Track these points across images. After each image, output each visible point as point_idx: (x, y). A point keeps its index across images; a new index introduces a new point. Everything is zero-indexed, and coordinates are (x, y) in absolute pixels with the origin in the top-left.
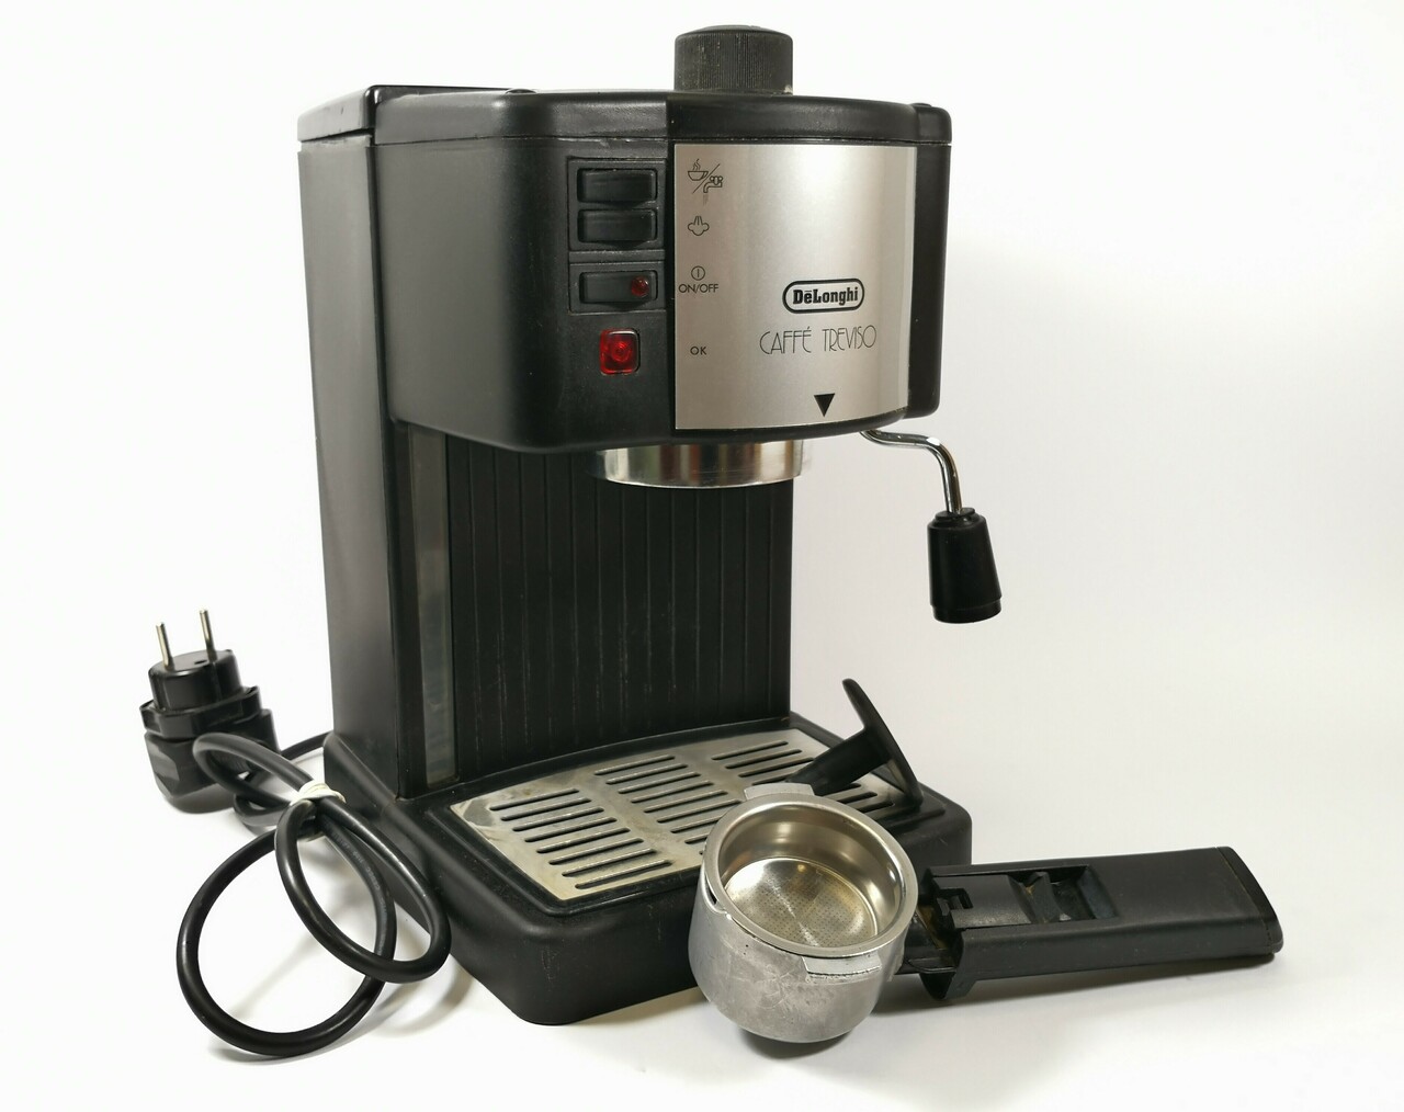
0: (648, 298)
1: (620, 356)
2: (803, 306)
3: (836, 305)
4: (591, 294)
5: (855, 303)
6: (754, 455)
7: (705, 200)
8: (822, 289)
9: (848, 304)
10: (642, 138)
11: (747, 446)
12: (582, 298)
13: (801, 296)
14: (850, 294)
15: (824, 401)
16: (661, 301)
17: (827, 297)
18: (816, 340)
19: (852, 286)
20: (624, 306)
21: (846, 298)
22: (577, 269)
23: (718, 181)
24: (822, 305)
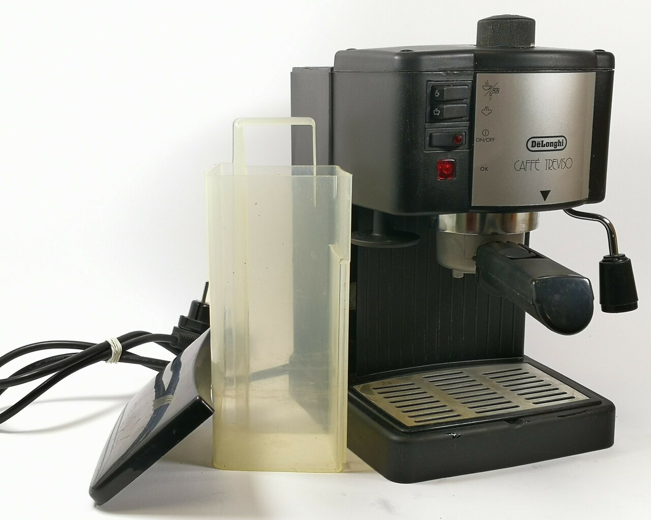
0: (462, 144)
1: (448, 171)
2: (536, 148)
3: (552, 148)
4: (435, 143)
5: (562, 147)
7: (490, 99)
8: (546, 141)
9: (558, 148)
10: (462, 71)
12: (431, 145)
13: (536, 144)
14: (560, 143)
15: (545, 194)
16: (466, 146)
17: (548, 144)
18: (542, 165)
19: (561, 139)
20: (448, 148)
22: (429, 131)
23: (497, 90)
24: (545, 148)
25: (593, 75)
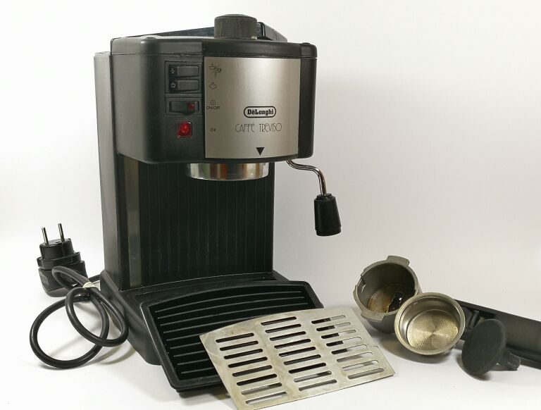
0: (194, 111)
1: (186, 131)
2: (251, 115)
3: (264, 115)
4: (173, 109)
5: (272, 115)
6: (243, 168)
7: (215, 76)
8: (259, 110)
9: (269, 115)
10: (193, 55)
11: (241, 165)
12: (170, 110)
13: (251, 112)
14: (270, 112)
15: (260, 150)
16: (200, 112)
17: (260, 112)
18: (256, 128)
19: (271, 109)
20: (187, 113)
21: (268, 113)
22: (168, 100)
23: (220, 70)
24: (259, 115)
25: (298, 61)
